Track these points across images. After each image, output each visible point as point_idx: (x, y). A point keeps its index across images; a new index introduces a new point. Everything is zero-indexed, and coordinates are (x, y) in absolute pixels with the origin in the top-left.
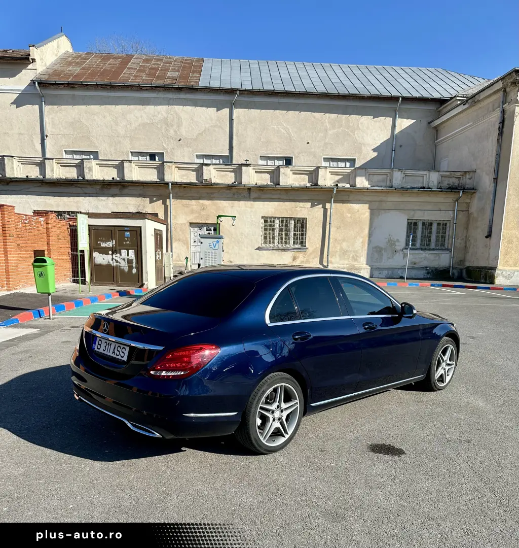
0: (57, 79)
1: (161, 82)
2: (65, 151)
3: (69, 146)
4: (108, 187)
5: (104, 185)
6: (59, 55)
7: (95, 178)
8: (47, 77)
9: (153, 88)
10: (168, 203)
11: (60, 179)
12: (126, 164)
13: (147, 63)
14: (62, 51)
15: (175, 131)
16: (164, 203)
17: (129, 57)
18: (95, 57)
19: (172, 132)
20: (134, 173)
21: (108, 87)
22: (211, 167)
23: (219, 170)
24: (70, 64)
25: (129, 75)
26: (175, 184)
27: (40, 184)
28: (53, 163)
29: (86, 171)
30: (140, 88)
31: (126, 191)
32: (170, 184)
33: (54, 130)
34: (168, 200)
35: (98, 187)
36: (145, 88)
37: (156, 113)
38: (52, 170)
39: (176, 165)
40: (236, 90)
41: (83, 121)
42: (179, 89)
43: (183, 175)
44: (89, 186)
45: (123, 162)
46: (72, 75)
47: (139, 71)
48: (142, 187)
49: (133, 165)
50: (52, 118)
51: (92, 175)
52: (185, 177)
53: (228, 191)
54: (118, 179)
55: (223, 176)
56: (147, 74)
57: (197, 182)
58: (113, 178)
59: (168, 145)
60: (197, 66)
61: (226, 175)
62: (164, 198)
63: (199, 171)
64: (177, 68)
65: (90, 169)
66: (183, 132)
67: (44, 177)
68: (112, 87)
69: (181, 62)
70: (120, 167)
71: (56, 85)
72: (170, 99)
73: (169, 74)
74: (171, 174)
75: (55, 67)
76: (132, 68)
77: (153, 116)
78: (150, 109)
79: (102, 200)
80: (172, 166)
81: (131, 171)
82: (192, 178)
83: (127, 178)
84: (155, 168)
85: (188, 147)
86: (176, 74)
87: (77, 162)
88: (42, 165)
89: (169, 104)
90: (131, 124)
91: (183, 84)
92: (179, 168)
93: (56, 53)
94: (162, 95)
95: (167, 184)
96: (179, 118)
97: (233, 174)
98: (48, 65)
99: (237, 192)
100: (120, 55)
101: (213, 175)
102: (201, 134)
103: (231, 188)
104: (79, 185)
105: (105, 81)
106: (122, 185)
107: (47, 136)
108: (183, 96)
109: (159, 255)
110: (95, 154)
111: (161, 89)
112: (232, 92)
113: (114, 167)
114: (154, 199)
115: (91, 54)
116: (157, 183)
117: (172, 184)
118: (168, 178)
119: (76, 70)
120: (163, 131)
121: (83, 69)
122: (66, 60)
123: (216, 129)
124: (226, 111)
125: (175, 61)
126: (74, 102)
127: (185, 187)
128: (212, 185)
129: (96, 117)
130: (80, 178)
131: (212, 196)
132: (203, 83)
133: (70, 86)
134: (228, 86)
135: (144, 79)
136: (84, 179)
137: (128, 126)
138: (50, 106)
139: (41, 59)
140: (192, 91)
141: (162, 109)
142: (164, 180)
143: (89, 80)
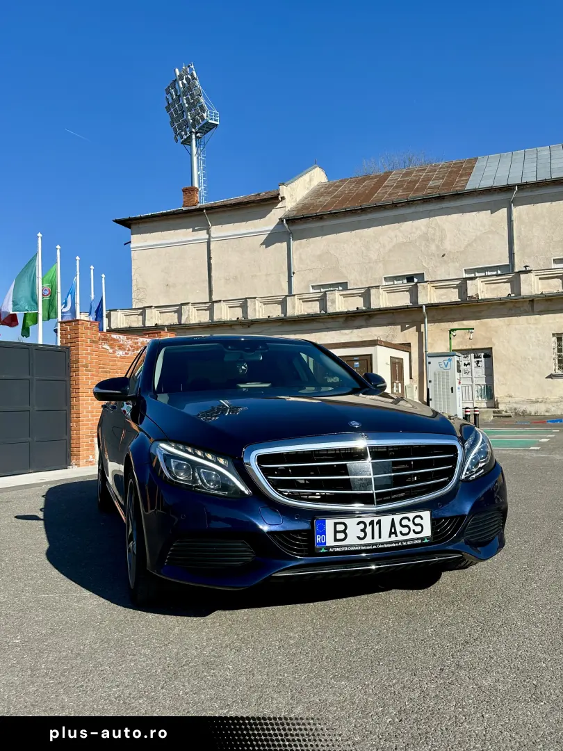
0: (305, 213)
1: (420, 195)
2: (312, 286)
3: (316, 281)
4: (353, 318)
5: (348, 317)
6: (311, 188)
7: (338, 310)
8: (295, 213)
9: (409, 203)
10: (423, 330)
11: (302, 315)
12: (373, 291)
13: (407, 177)
14: (315, 183)
15: (438, 247)
16: (418, 330)
17: (388, 174)
18: (350, 182)
19: (433, 247)
20: (382, 300)
21: (359, 211)
22: (478, 281)
23: (488, 283)
24: (322, 195)
25: (383, 195)
26: (430, 306)
27: (280, 324)
28: (295, 301)
29: (329, 304)
30: (395, 205)
31: (373, 320)
32: (424, 307)
33: (301, 266)
34: (423, 325)
35: (341, 320)
36: (400, 205)
37: (414, 230)
38: (294, 307)
39: (433, 285)
40: (514, 185)
41: (332, 252)
42: (441, 198)
43: (442, 295)
44: (330, 320)
45: (369, 289)
46: (321, 205)
47: (397, 187)
48: (391, 314)
49: (381, 291)
50: (300, 254)
51: (335, 308)
52: (443, 297)
53: (502, 307)
54: (364, 308)
55: (494, 289)
56: (404, 189)
57: (460, 300)
58: (357, 308)
59: (428, 264)
60: (468, 168)
61: (499, 287)
62: (418, 324)
63: (462, 287)
64: (441, 176)
65: (333, 302)
66: (448, 246)
67: (285, 316)
68: (363, 210)
69: (448, 167)
70: (366, 295)
71: (304, 219)
72: (431, 211)
73: (431, 183)
74: (427, 295)
75: (306, 202)
76: (388, 186)
77: (411, 234)
78: (407, 225)
79: (346, 334)
80: (427, 286)
81: (379, 298)
82: (453, 296)
83: (374, 306)
84: (407, 291)
85: (453, 262)
86: (439, 183)
87: (319, 295)
88: (283, 303)
89: (429, 217)
90: (384, 246)
91: (446, 191)
92: (436, 288)
93: (307, 186)
94: (420, 208)
95: (421, 307)
96: (442, 230)
97: (508, 285)
98: (298, 200)
99: (514, 306)
100: (377, 174)
101: (481, 289)
102: (470, 245)
103: (506, 302)
104: (320, 321)
105: (357, 206)
106: (369, 315)
107: (294, 273)
108: (445, 205)
109: (397, 387)
110: (344, 285)
111: (419, 202)
112: (509, 188)
113: (359, 296)
114: (407, 326)
115: (345, 181)
116: (408, 308)
117: (426, 307)
118: (422, 300)
119: (326, 200)
120: (423, 248)
121: (335, 197)
122: (318, 193)
123: (490, 236)
124: (503, 212)
125: (440, 168)
126: (323, 232)
127: (443, 308)
128: (478, 301)
129: (345, 245)
130: (323, 312)
131: (480, 314)
132: (471, 185)
133: (319, 217)
134: (504, 183)
135: (400, 195)
136: (326, 312)
137: (381, 249)
138: (298, 241)
139: (292, 195)
140: (457, 197)
141: (422, 223)
142: (418, 303)
143: (338, 208)
